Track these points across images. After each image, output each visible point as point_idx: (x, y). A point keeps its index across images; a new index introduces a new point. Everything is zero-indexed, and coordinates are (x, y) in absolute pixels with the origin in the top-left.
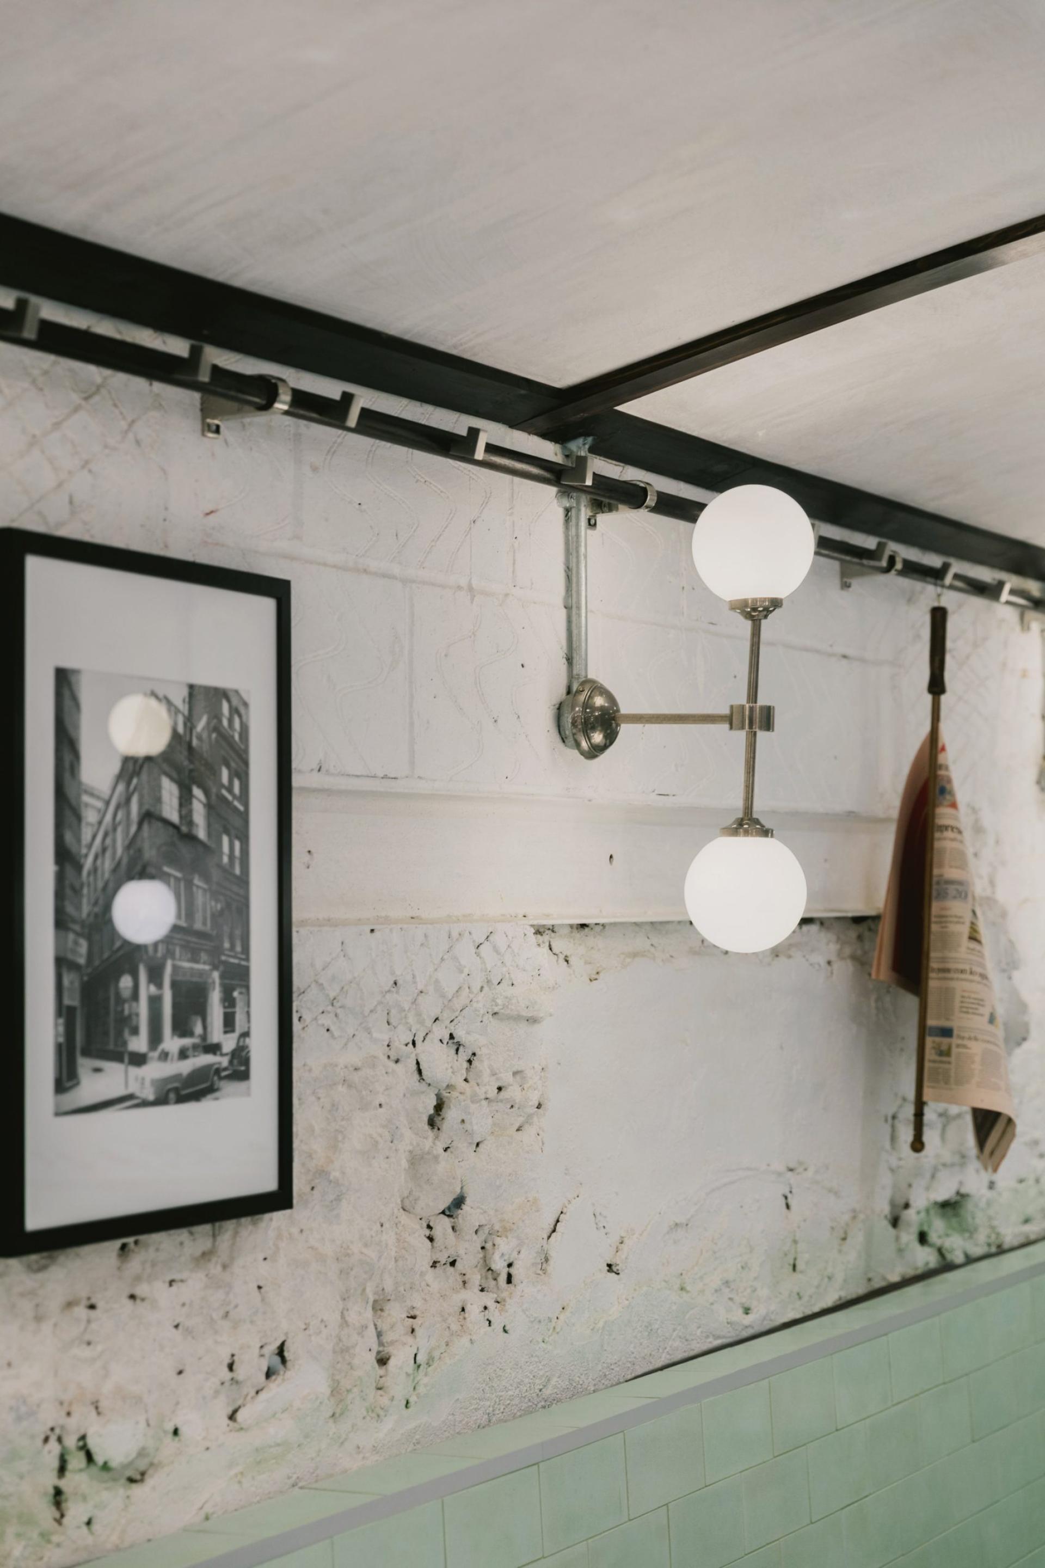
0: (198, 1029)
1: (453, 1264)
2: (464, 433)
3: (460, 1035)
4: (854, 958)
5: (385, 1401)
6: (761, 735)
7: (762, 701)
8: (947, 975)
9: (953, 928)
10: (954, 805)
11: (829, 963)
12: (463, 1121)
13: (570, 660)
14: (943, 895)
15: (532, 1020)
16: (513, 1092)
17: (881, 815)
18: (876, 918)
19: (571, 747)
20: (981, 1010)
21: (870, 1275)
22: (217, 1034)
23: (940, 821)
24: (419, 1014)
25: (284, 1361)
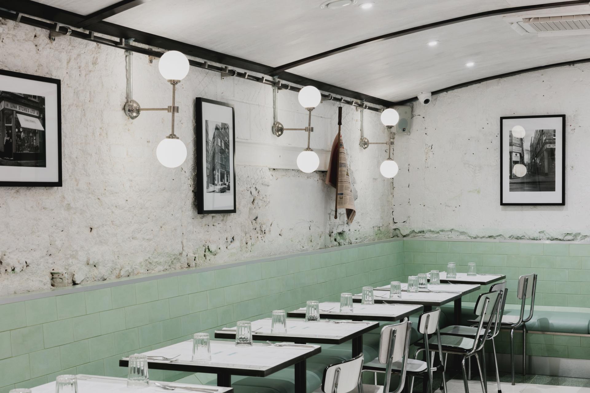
0: (223, 181)
1: (255, 229)
2: (261, 77)
3: (257, 187)
4: (322, 180)
5: (247, 250)
6: (311, 133)
7: (311, 126)
8: (342, 182)
9: (343, 173)
10: (343, 148)
11: (318, 180)
12: (257, 203)
13: (274, 118)
14: (341, 166)
15: (268, 186)
16: (265, 199)
17: (328, 150)
18: (326, 172)
19: (275, 135)
20: (349, 189)
21: (325, 245)
22: (226, 182)
23: (340, 151)
24: (251, 183)
25: (233, 240)
